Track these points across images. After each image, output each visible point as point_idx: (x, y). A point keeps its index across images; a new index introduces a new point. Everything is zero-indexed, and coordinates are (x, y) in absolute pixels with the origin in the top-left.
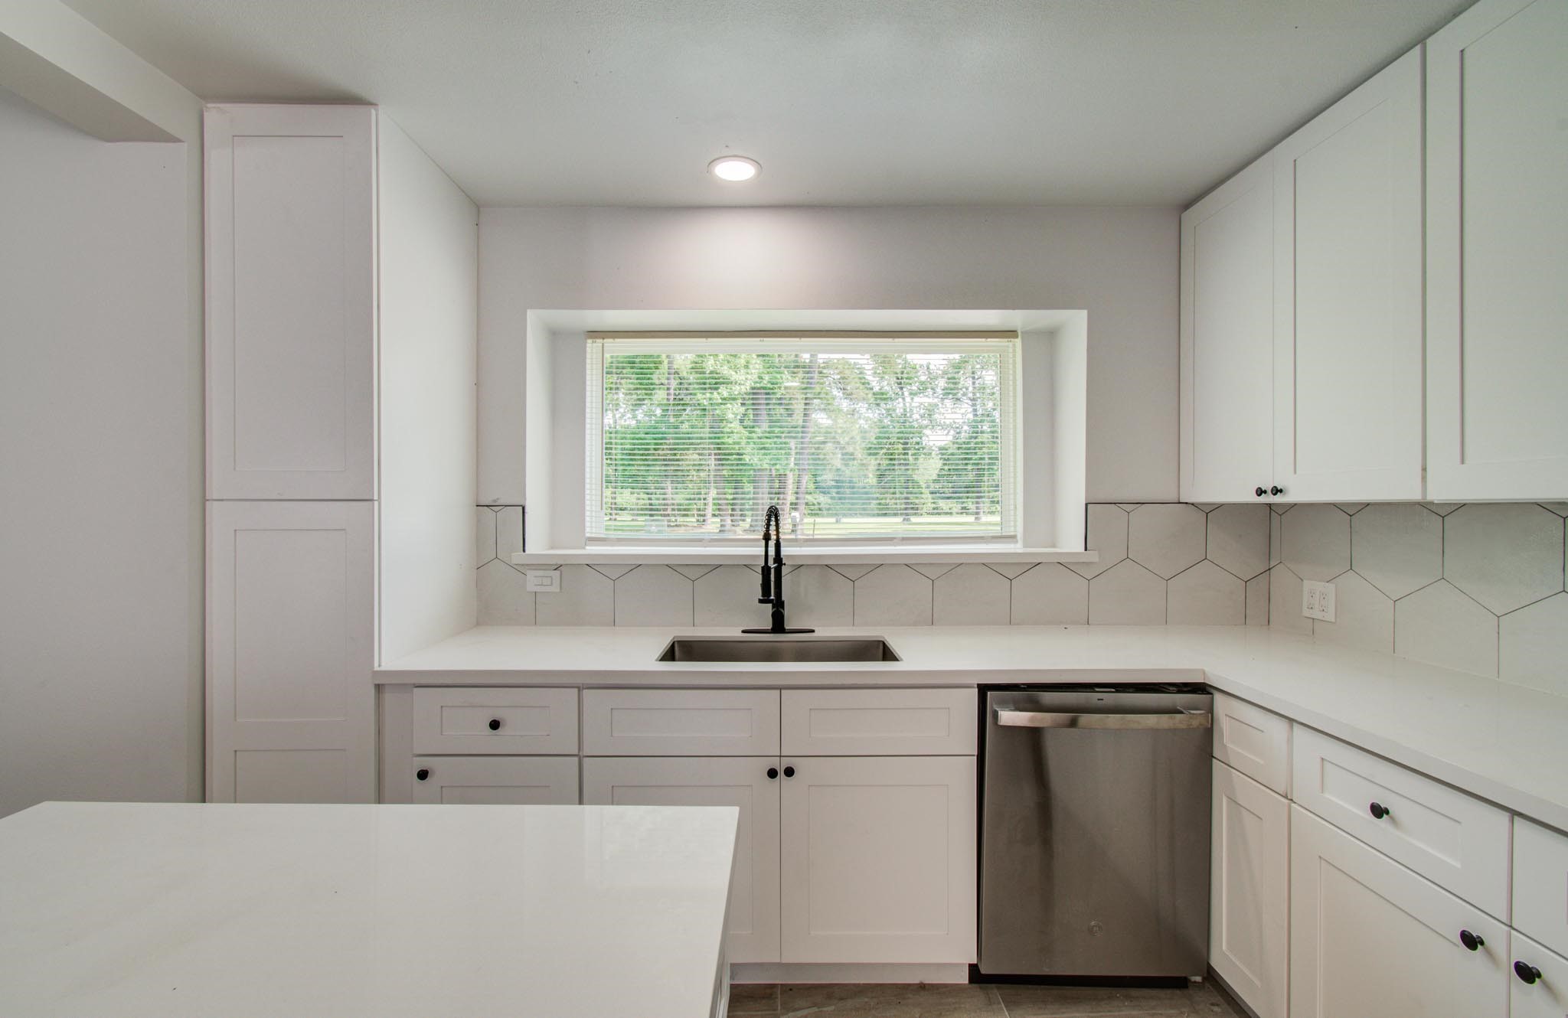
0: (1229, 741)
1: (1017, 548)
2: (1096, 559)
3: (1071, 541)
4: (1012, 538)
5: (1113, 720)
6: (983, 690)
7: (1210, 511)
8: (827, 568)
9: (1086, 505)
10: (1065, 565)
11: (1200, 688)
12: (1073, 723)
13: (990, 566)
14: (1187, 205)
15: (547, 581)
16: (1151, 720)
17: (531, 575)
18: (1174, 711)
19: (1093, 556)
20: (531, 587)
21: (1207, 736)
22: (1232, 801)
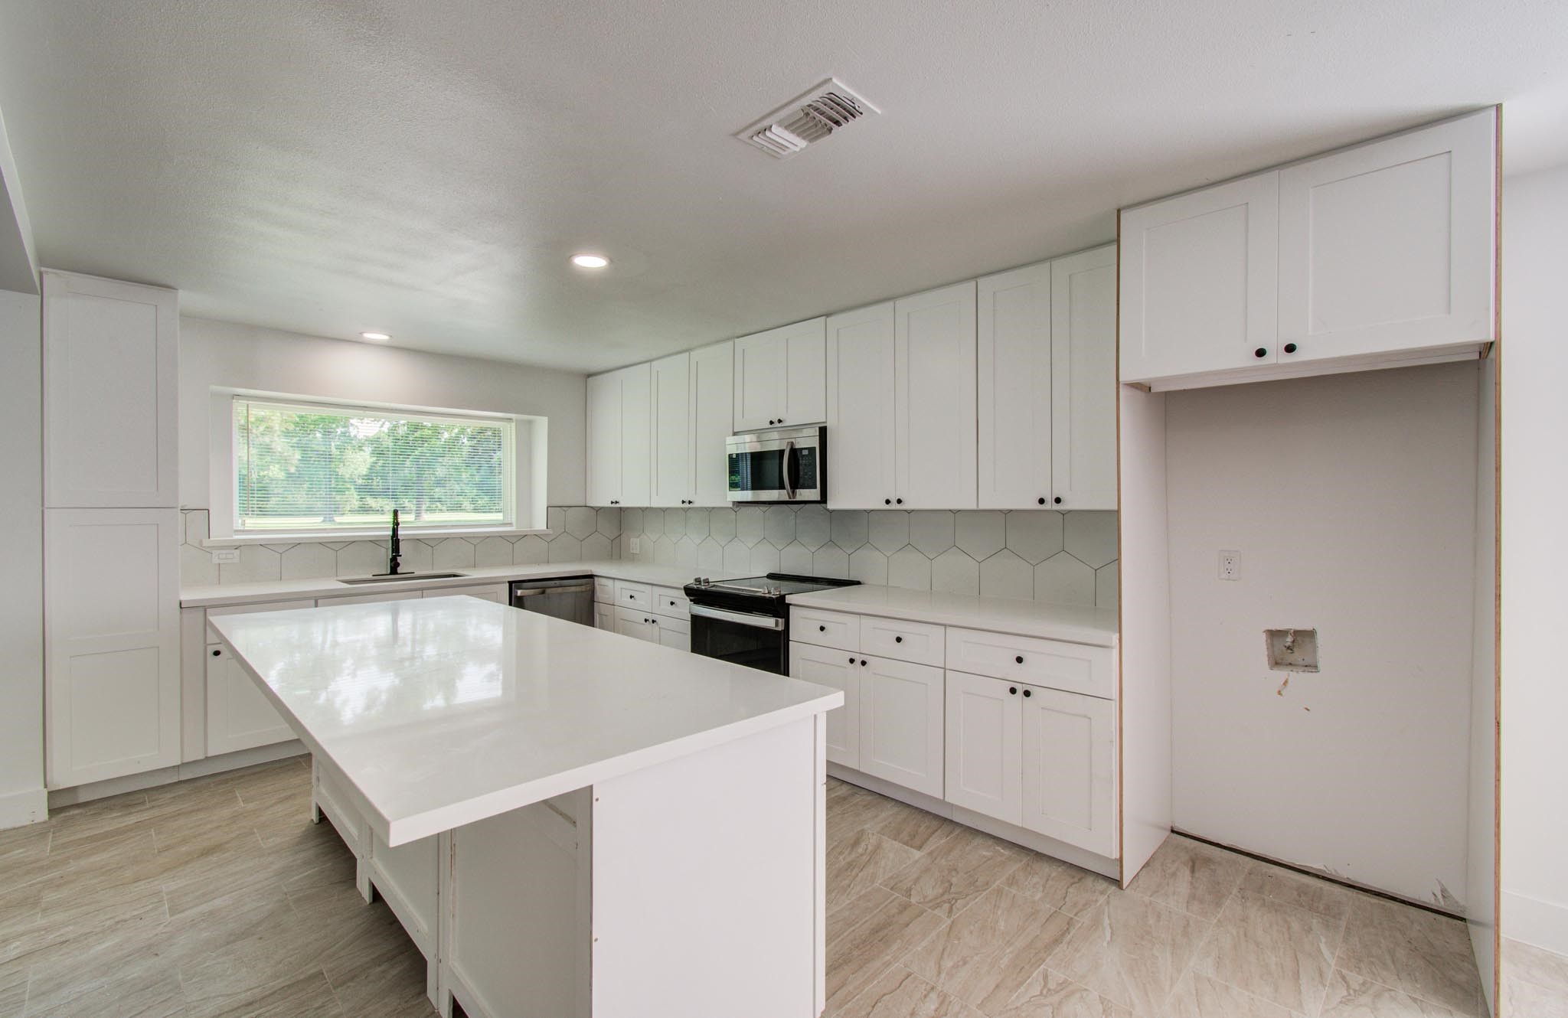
0: (600, 595)
1: (513, 528)
2: (551, 532)
3: (540, 524)
4: (510, 524)
5: (560, 590)
6: (511, 583)
7: (598, 510)
8: (417, 540)
9: (547, 508)
10: (538, 536)
11: (591, 576)
12: (543, 592)
13: (502, 537)
14: (589, 375)
15: (230, 556)
16: (573, 589)
17: (216, 553)
18: (581, 585)
19: (550, 531)
20: (216, 561)
21: (593, 591)
22: (600, 614)
